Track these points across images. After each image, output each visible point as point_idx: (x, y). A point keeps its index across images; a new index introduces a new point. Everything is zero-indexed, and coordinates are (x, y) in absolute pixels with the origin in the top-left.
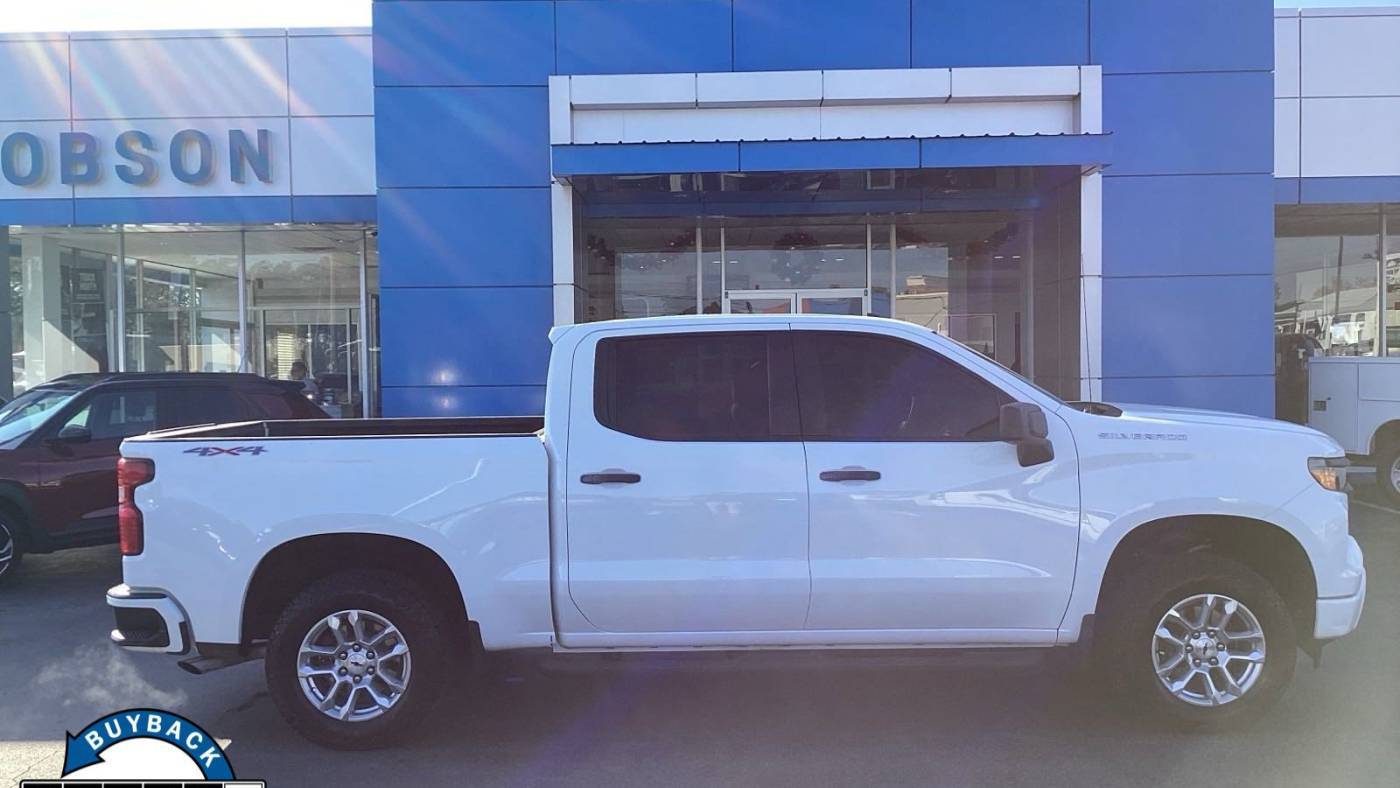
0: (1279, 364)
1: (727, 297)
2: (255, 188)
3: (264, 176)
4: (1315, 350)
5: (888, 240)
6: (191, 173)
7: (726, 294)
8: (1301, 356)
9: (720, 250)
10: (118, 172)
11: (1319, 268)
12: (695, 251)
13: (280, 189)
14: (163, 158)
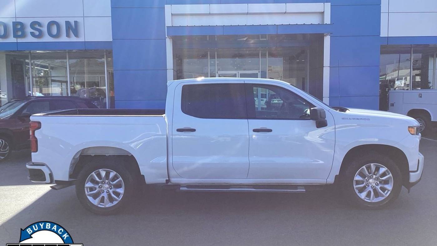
0: (380, 93)
1: (217, 73)
2: (73, 39)
3: (76, 35)
4: (391, 89)
5: (266, 56)
6: (54, 34)
7: (217, 72)
8: (387, 90)
9: (215, 58)
10: (31, 34)
11: (392, 64)
12: (208, 59)
13: (81, 39)
14: (45, 29)
